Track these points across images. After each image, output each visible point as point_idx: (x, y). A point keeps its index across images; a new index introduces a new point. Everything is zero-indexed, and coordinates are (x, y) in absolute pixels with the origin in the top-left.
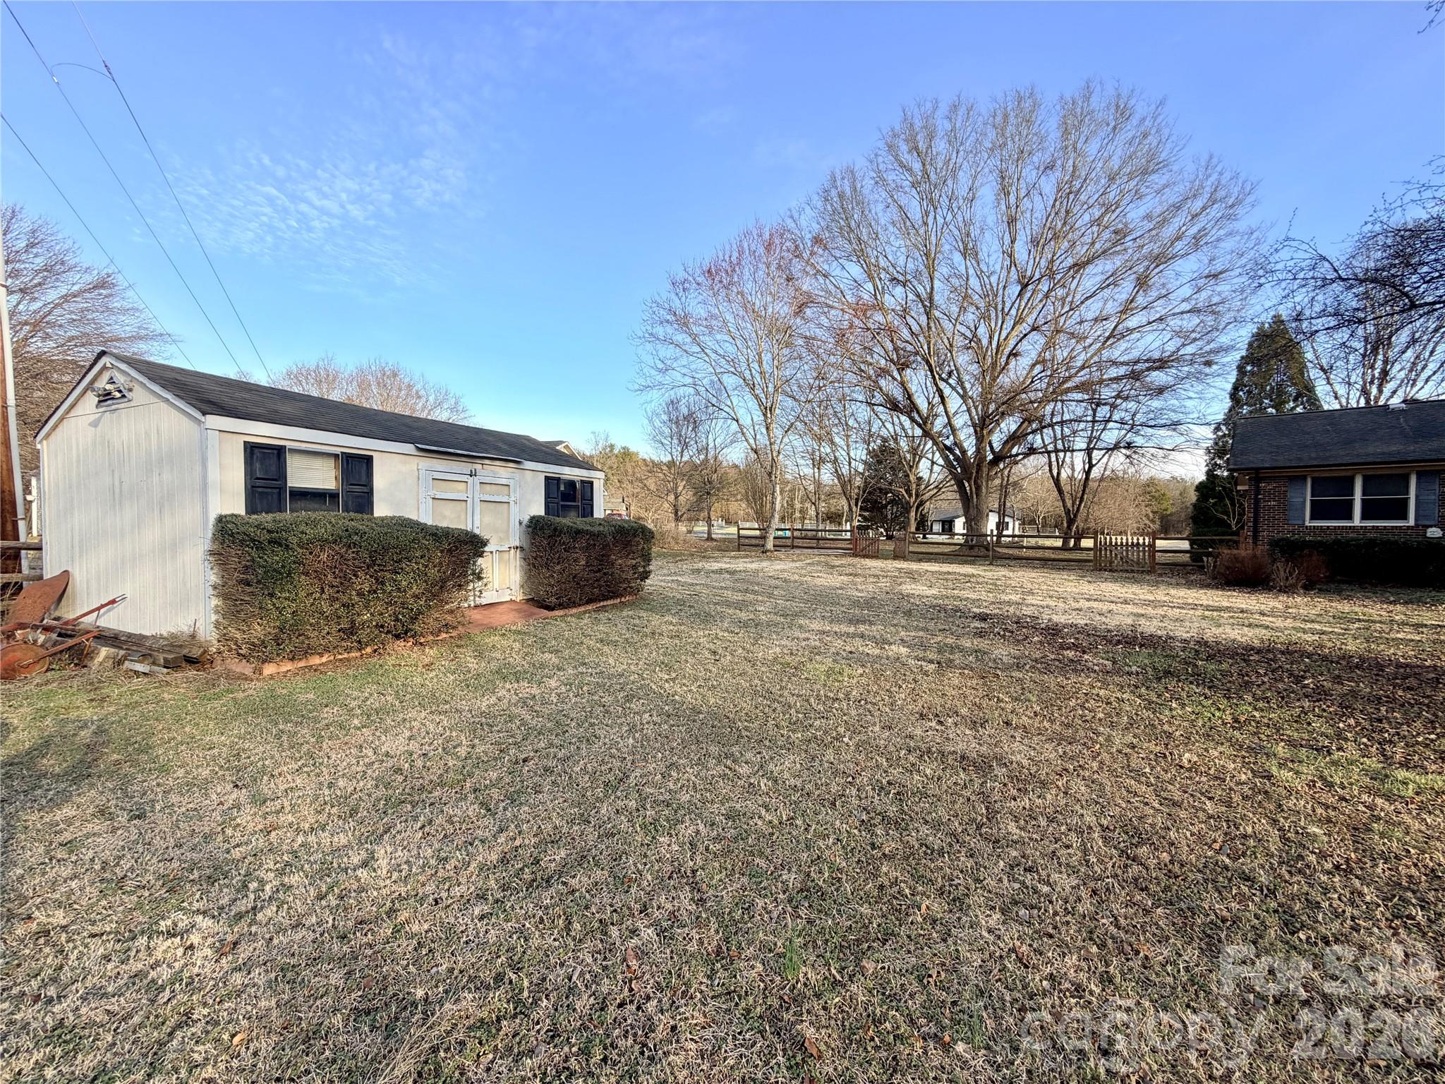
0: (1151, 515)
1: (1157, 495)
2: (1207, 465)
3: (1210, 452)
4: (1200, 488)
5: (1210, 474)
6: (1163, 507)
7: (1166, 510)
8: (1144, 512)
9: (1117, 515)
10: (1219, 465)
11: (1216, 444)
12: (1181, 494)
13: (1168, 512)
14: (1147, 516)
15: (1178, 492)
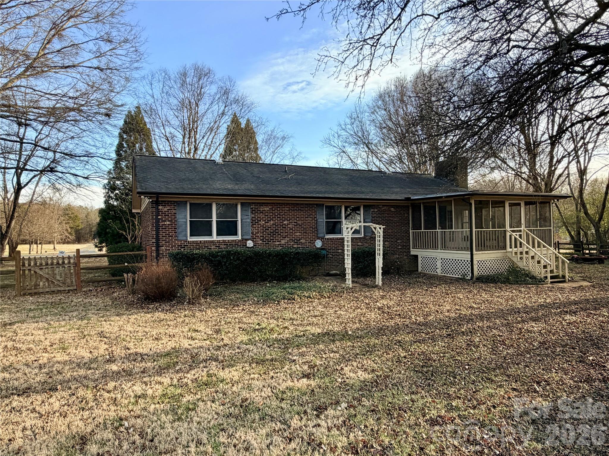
0: (69, 230)
1: (72, 216)
2: (105, 197)
3: (106, 188)
4: (101, 212)
5: (106, 202)
6: (77, 224)
7: (79, 226)
8: (65, 228)
9: (46, 229)
10: (111, 197)
11: (109, 182)
12: (86, 216)
13: (80, 228)
14: (67, 230)
15: (85, 215)
